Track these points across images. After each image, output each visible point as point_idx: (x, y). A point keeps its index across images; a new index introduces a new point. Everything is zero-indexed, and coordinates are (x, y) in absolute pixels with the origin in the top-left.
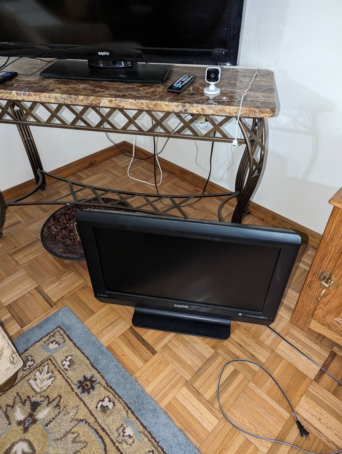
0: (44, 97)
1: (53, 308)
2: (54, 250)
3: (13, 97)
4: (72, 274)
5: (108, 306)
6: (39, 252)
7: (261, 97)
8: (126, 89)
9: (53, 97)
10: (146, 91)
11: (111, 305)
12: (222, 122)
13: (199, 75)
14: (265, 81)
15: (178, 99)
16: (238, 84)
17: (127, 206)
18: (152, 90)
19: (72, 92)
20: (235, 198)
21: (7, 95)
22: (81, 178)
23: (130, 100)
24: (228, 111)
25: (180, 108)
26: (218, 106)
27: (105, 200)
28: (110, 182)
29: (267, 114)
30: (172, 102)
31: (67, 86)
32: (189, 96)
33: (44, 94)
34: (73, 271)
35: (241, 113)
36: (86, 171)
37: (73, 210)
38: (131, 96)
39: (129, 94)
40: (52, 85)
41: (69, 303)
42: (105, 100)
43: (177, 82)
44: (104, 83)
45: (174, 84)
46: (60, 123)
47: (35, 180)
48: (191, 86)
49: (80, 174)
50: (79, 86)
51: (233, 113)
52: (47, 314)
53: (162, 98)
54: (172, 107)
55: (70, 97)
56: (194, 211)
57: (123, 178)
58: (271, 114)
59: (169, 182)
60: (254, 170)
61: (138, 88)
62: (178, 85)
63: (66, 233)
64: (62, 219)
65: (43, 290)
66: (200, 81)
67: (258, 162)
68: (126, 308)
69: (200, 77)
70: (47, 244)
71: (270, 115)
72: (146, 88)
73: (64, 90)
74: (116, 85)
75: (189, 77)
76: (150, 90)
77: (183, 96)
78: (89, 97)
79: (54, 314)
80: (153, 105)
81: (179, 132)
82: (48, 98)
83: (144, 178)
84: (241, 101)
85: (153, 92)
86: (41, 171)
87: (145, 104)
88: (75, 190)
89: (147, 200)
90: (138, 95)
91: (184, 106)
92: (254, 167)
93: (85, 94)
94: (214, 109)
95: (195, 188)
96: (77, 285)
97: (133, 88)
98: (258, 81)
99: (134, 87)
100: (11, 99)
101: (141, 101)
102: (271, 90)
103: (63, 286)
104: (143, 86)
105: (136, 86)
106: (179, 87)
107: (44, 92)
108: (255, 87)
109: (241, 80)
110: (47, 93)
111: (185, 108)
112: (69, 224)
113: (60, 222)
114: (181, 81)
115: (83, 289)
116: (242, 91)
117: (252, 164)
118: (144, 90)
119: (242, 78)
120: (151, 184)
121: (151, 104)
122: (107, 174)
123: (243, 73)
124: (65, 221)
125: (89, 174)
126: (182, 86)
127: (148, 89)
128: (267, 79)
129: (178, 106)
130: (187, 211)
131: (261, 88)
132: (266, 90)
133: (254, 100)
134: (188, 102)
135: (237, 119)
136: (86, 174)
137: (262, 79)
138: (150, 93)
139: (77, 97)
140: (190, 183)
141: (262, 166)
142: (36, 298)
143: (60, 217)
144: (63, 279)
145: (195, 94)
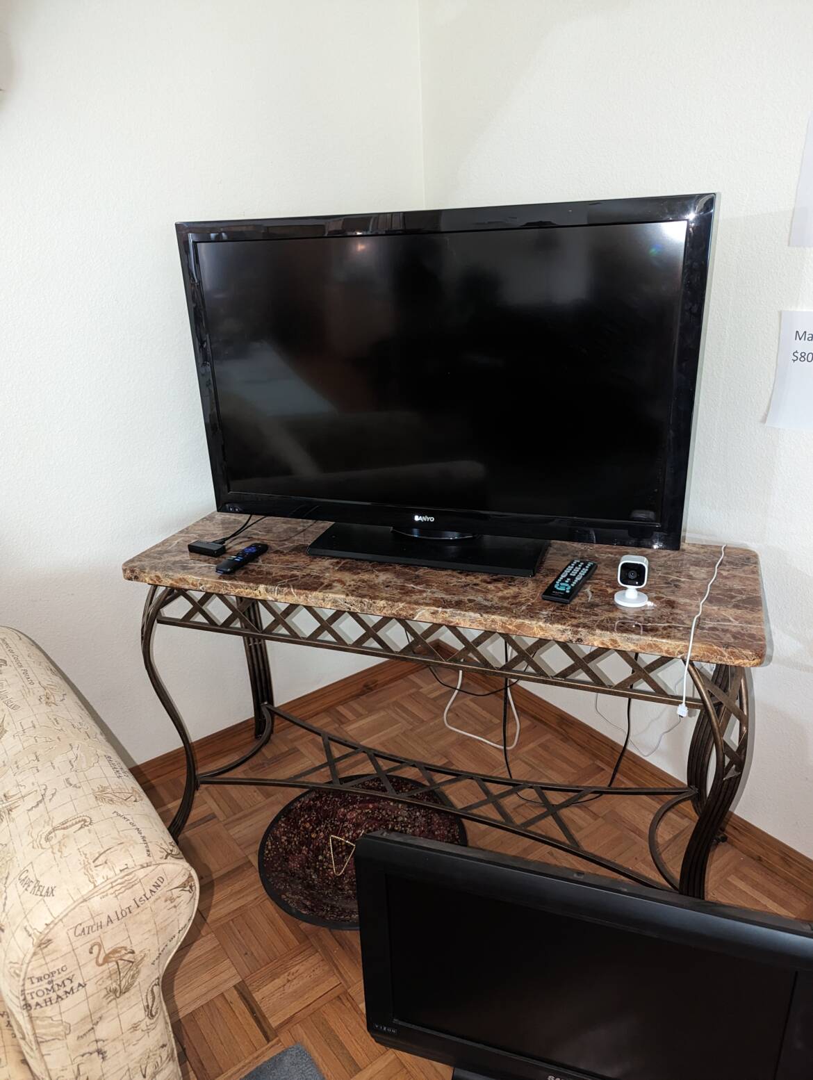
0: (314, 598)
1: (271, 1044)
2: (283, 896)
3: (258, 594)
4: (314, 960)
5: (392, 1054)
6: (247, 895)
7: (731, 617)
8: (462, 587)
9: (330, 601)
10: (500, 594)
11: (398, 1052)
12: (652, 664)
13: (604, 556)
14: (741, 577)
15: (564, 618)
16: (683, 582)
17: (444, 805)
18: (512, 592)
19: (364, 592)
20: (690, 802)
21: (248, 590)
22: (343, 720)
23: (472, 614)
24: (666, 649)
25: (568, 635)
26: (645, 638)
27: (394, 780)
28: (404, 734)
29: (747, 661)
30: (552, 623)
31: (355, 577)
32: (584, 610)
33: (315, 593)
34: (317, 951)
35: (693, 654)
36: (354, 704)
37: (326, 800)
38: (472, 604)
39: (470, 601)
40: (328, 574)
41: (305, 1036)
42: (424, 611)
43: (561, 578)
44: (421, 572)
45: (554, 583)
46: (333, 640)
47: (254, 721)
48: (590, 583)
49: (341, 709)
50: (377, 576)
51: (676, 652)
52: (257, 1058)
53: (532, 613)
54: (552, 633)
55: (361, 602)
56: (592, 821)
57: (431, 724)
58: (756, 661)
59: (533, 741)
60: (726, 764)
61: (484, 585)
62: (563, 587)
63: (308, 853)
64: (302, 819)
65: (250, 994)
66: (607, 572)
67: (735, 750)
68: (432, 1065)
69: (606, 562)
70: (271, 880)
71: (752, 662)
72: (500, 585)
73: (350, 586)
74: (443, 576)
75: (584, 566)
76: (508, 591)
77: (574, 610)
78: (396, 604)
79: (272, 1059)
80: (515, 626)
81: (564, 674)
82: (322, 601)
83: (478, 727)
84: (691, 628)
85: (515, 597)
86: (270, 707)
87: (500, 623)
88: (337, 754)
89: (487, 792)
90: (486, 603)
91: (576, 633)
92: (727, 760)
93: (388, 595)
94: (637, 642)
95: (592, 762)
96: (325, 987)
97: (475, 585)
98: (726, 578)
99: (476, 581)
100: (254, 597)
101: (493, 617)
102: (753, 602)
103: (295, 987)
104: (495, 580)
105: (481, 581)
106: (564, 592)
107: (315, 589)
108: (719, 592)
109: (691, 573)
110: (320, 592)
111: (579, 636)
112: (317, 833)
113: (298, 828)
114: (569, 576)
115: (338, 1003)
116: (692, 602)
117: (721, 752)
118: (499, 592)
119: (693, 568)
120: (491, 744)
121: (510, 624)
122: (397, 714)
123: (694, 555)
124: (308, 825)
125: (360, 710)
126: (572, 590)
127: (506, 588)
128: (744, 571)
129: (564, 631)
130: (576, 818)
131: (733, 597)
132: (743, 601)
133: (719, 627)
134: (585, 626)
135: (685, 662)
136: (353, 711)
137: (734, 573)
138: (508, 598)
139: (374, 603)
140: (582, 748)
141: (745, 758)
142: (236, 1011)
143: (299, 815)
144: (297, 968)
145: (597, 606)
